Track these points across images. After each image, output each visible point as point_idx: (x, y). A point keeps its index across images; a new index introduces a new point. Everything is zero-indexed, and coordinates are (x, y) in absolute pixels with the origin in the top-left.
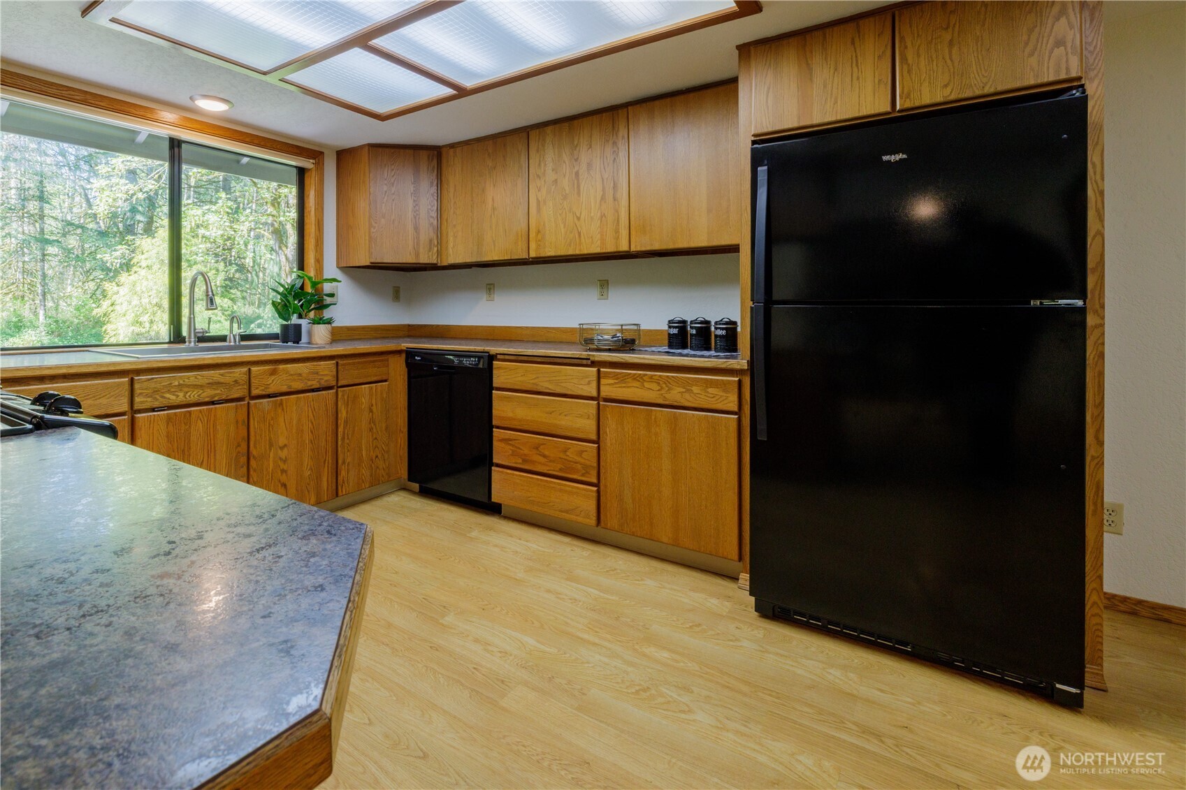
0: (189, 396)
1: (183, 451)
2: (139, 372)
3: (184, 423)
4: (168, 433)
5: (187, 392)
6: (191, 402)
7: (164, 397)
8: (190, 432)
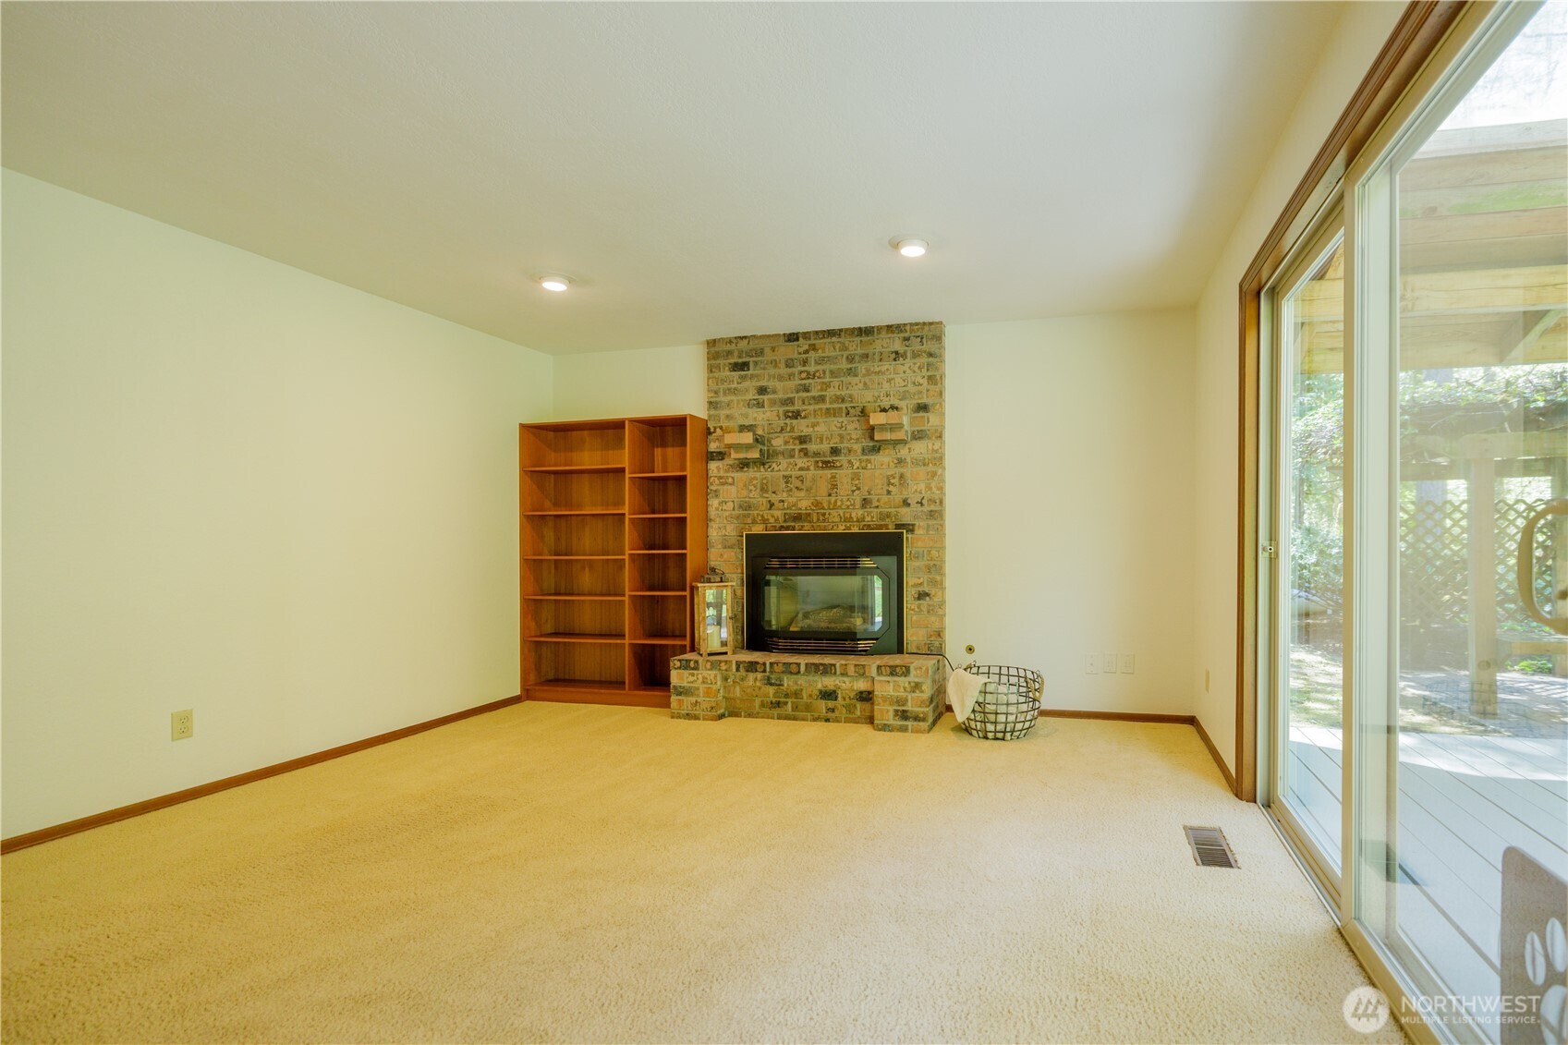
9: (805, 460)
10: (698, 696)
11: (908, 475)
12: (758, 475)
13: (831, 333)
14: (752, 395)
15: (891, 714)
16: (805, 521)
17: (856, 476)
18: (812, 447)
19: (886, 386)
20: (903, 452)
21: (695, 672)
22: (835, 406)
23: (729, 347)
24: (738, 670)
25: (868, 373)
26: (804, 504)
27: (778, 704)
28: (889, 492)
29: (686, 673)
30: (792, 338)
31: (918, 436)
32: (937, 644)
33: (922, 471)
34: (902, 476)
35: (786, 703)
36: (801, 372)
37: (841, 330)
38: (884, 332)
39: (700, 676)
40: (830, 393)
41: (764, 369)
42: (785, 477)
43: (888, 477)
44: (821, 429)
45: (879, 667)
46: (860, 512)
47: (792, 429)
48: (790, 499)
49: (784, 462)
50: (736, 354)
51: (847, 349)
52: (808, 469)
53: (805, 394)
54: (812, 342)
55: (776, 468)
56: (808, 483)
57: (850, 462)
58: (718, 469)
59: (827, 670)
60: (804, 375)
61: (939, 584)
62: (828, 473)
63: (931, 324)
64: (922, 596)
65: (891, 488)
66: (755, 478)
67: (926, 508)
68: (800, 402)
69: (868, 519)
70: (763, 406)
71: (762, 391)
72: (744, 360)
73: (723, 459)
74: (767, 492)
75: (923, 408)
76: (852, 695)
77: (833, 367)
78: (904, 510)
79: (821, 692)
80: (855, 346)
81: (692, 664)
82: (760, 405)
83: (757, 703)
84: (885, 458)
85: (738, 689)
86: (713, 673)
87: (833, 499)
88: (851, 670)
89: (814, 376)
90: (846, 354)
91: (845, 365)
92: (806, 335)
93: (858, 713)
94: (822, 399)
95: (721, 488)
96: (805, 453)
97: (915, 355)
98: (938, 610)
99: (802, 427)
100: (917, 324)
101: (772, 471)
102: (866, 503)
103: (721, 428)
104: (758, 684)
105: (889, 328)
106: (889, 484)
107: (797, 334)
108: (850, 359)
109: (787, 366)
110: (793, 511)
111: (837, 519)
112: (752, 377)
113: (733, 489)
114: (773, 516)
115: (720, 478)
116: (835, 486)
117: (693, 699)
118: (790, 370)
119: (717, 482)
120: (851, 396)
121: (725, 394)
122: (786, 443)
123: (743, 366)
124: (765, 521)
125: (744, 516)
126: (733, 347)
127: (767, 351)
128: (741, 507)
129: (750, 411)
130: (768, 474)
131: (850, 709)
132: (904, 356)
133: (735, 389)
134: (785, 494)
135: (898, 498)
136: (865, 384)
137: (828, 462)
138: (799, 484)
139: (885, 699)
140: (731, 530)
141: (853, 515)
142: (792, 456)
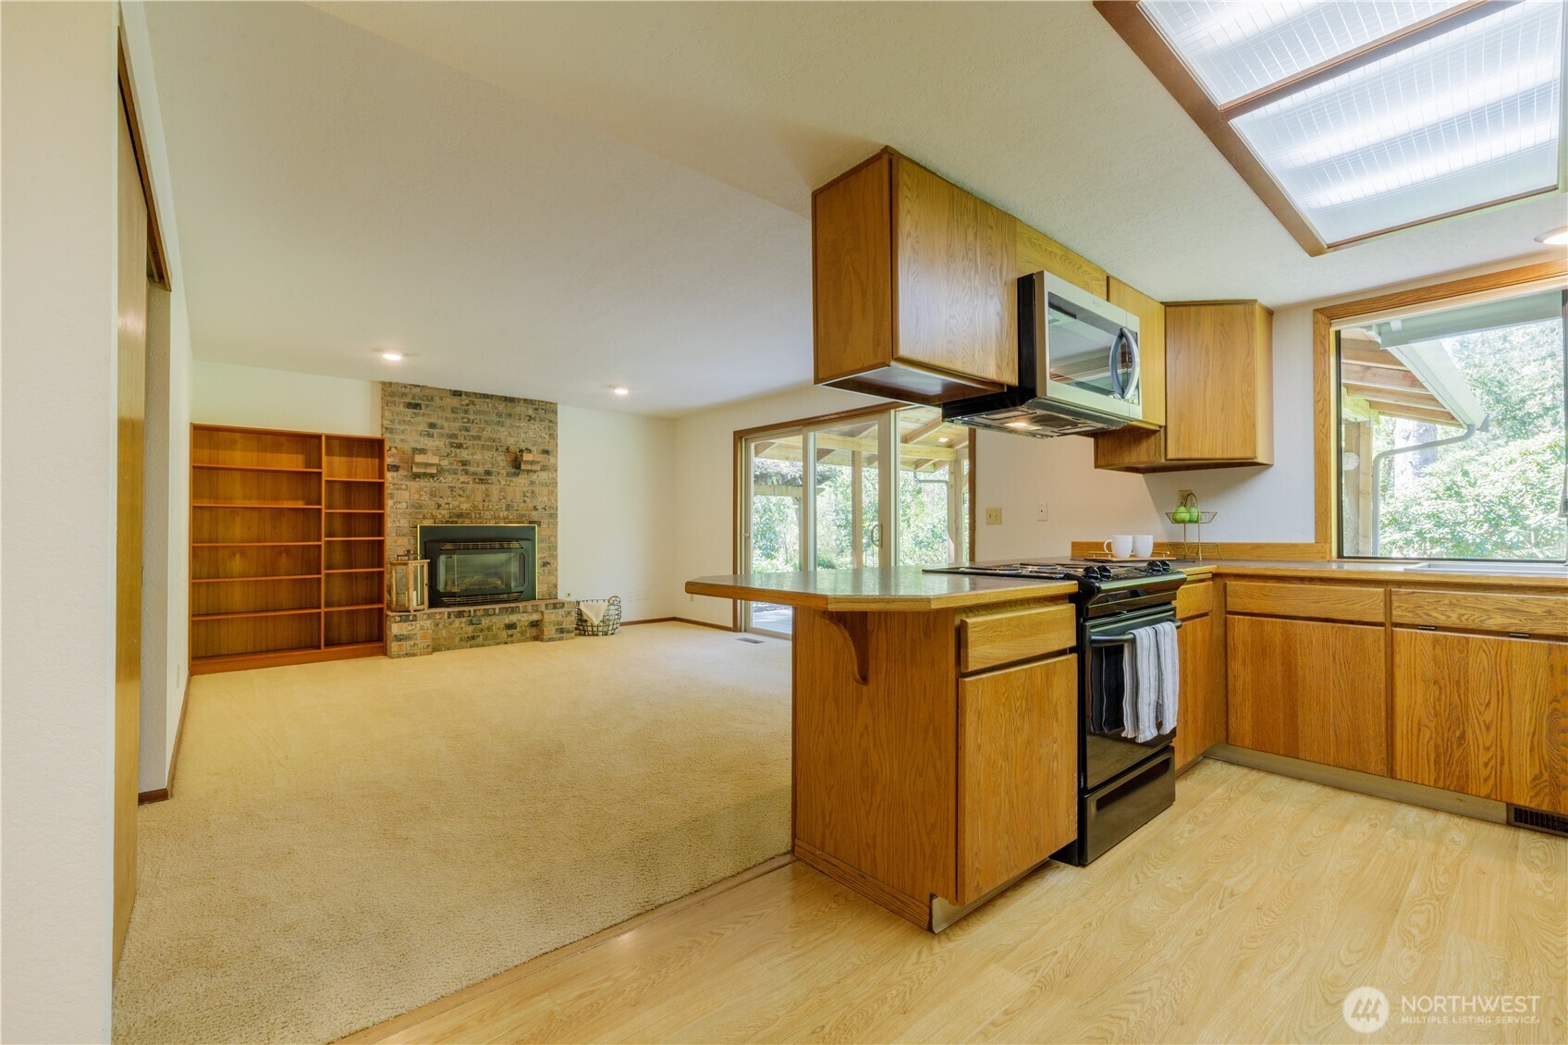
0: (1467, 620)
1: (1458, 682)
2: (1400, 584)
3: (1459, 650)
4: (1435, 660)
5: (1463, 615)
6: (1470, 627)
7: (1430, 615)
8: (1468, 664)
9: (466, 477)
10: (416, 639)
11: (537, 492)
12: (428, 484)
13: (485, 396)
14: (423, 427)
15: (554, 631)
16: (466, 517)
17: (502, 490)
18: (471, 469)
19: (523, 436)
20: (534, 477)
21: (414, 623)
22: (488, 443)
23: (403, 390)
24: (449, 617)
25: (512, 426)
26: (465, 506)
27: (473, 638)
28: (525, 501)
29: (405, 625)
30: (457, 394)
31: (544, 468)
32: (554, 593)
33: (545, 491)
34: (533, 492)
35: (479, 636)
36: (463, 418)
37: (493, 396)
38: (522, 403)
39: (418, 625)
40: (486, 434)
41: (434, 411)
42: (450, 487)
43: (524, 492)
44: (478, 457)
45: (546, 605)
46: (506, 513)
47: (456, 456)
48: (454, 503)
49: (450, 478)
50: (410, 396)
51: (497, 408)
52: (468, 483)
53: (466, 433)
54: (471, 399)
55: (443, 481)
56: (468, 493)
57: (498, 481)
58: (393, 477)
59: (513, 611)
60: (466, 420)
61: (555, 557)
62: (483, 487)
63: (551, 403)
64: (545, 564)
65: (526, 499)
66: (425, 487)
67: (547, 512)
68: (463, 438)
69: (511, 517)
70: (433, 437)
71: (432, 426)
72: (417, 402)
73: (397, 470)
74: (435, 496)
75: (546, 452)
76: (526, 624)
77: (486, 418)
78: (534, 513)
79: (506, 625)
80: (501, 407)
81: (411, 618)
82: (430, 436)
83: (457, 639)
84: (522, 480)
85: (444, 631)
86: (429, 622)
87: (486, 504)
88: (529, 609)
89: (473, 421)
90: (495, 411)
91: (495, 418)
92: (467, 394)
93: (528, 635)
94: (479, 438)
95: (395, 492)
96: (467, 472)
97: (541, 420)
98: (553, 573)
99: (464, 454)
100: (543, 402)
101: (440, 482)
102: (508, 508)
103: (396, 448)
104: (463, 625)
105: (525, 400)
106: (525, 496)
107: (461, 392)
108: (499, 415)
109: (453, 412)
110: (457, 511)
111: (489, 517)
112: (423, 415)
113: (407, 493)
114: (440, 514)
115: (394, 484)
116: (488, 496)
117: (412, 643)
118: (455, 416)
119: (392, 487)
120: (499, 439)
121: (399, 423)
122: (451, 464)
123: (417, 406)
124: (433, 517)
125: (417, 513)
126: (407, 391)
127: (437, 398)
128: (413, 506)
129: (421, 439)
130: (436, 484)
131: (523, 633)
132: (535, 419)
133: (409, 421)
134: (450, 499)
135: (531, 506)
136: (509, 433)
137: (485, 477)
138: (461, 493)
139: (550, 623)
140: (404, 523)
141: (501, 514)
142: (456, 474)
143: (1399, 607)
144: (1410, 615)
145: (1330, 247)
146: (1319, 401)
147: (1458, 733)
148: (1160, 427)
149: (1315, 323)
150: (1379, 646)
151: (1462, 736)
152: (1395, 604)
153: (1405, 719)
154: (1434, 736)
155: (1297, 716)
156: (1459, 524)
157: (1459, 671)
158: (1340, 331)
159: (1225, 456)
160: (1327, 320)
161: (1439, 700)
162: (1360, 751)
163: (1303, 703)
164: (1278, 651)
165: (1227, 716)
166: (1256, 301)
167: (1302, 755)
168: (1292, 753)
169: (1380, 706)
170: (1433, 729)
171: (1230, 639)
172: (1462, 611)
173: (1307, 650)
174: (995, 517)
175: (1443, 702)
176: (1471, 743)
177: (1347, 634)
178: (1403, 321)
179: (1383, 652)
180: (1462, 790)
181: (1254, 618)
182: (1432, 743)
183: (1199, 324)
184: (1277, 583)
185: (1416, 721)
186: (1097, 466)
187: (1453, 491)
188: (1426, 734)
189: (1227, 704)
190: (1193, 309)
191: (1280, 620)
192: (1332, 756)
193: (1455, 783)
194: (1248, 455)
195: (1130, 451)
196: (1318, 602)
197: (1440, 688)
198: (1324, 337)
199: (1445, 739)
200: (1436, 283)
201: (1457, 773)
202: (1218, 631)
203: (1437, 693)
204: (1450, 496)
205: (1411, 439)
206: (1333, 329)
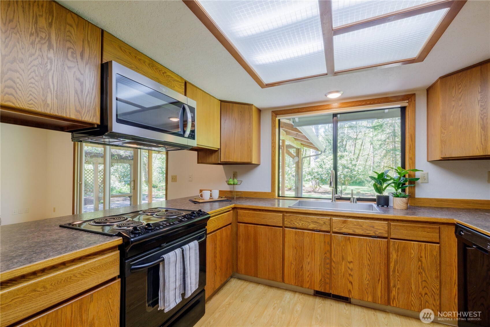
2: (287, 212)
3: (302, 236)
4: (295, 239)
5: (303, 224)
6: (305, 228)
7: (294, 224)
8: (304, 241)
143: (286, 221)
144: (289, 223)
145: (267, 85)
146: (273, 143)
147: (301, 266)
148: (219, 149)
149: (272, 116)
150: (281, 235)
151: (302, 267)
152: (285, 220)
153: (287, 261)
154: (295, 267)
155: (257, 261)
156: (322, 174)
157: (302, 244)
158: (280, 119)
159: (241, 161)
160: (275, 115)
161: (296, 254)
162: (275, 274)
163: (259, 256)
164: (252, 237)
165: (237, 262)
166: (253, 105)
167: (259, 277)
168: (256, 275)
169: (281, 257)
170: (295, 265)
171: (238, 232)
172: (303, 222)
173: (261, 237)
174: (174, 179)
175: (297, 255)
176: (304, 269)
177: (272, 231)
178: (299, 118)
179: (282, 237)
180: (302, 286)
181: (245, 224)
182: (294, 269)
183: (233, 110)
184: (253, 211)
185: (290, 262)
186: (198, 163)
187: (321, 166)
188: (293, 266)
189: (237, 257)
190: (231, 104)
191: (253, 225)
192: (267, 276)
193: (300, 284)
194: (249, 161)
195: (209, 158)
196: (264, 219)
197: (297, 250)
198: (274, 121)
199: (298, 268)
200: (303, 107)
201: (301, 280)
202: (235, 229)
203: (296, 252)
204: (320, 167)
205: (314, 152)
206: (277, 119)
